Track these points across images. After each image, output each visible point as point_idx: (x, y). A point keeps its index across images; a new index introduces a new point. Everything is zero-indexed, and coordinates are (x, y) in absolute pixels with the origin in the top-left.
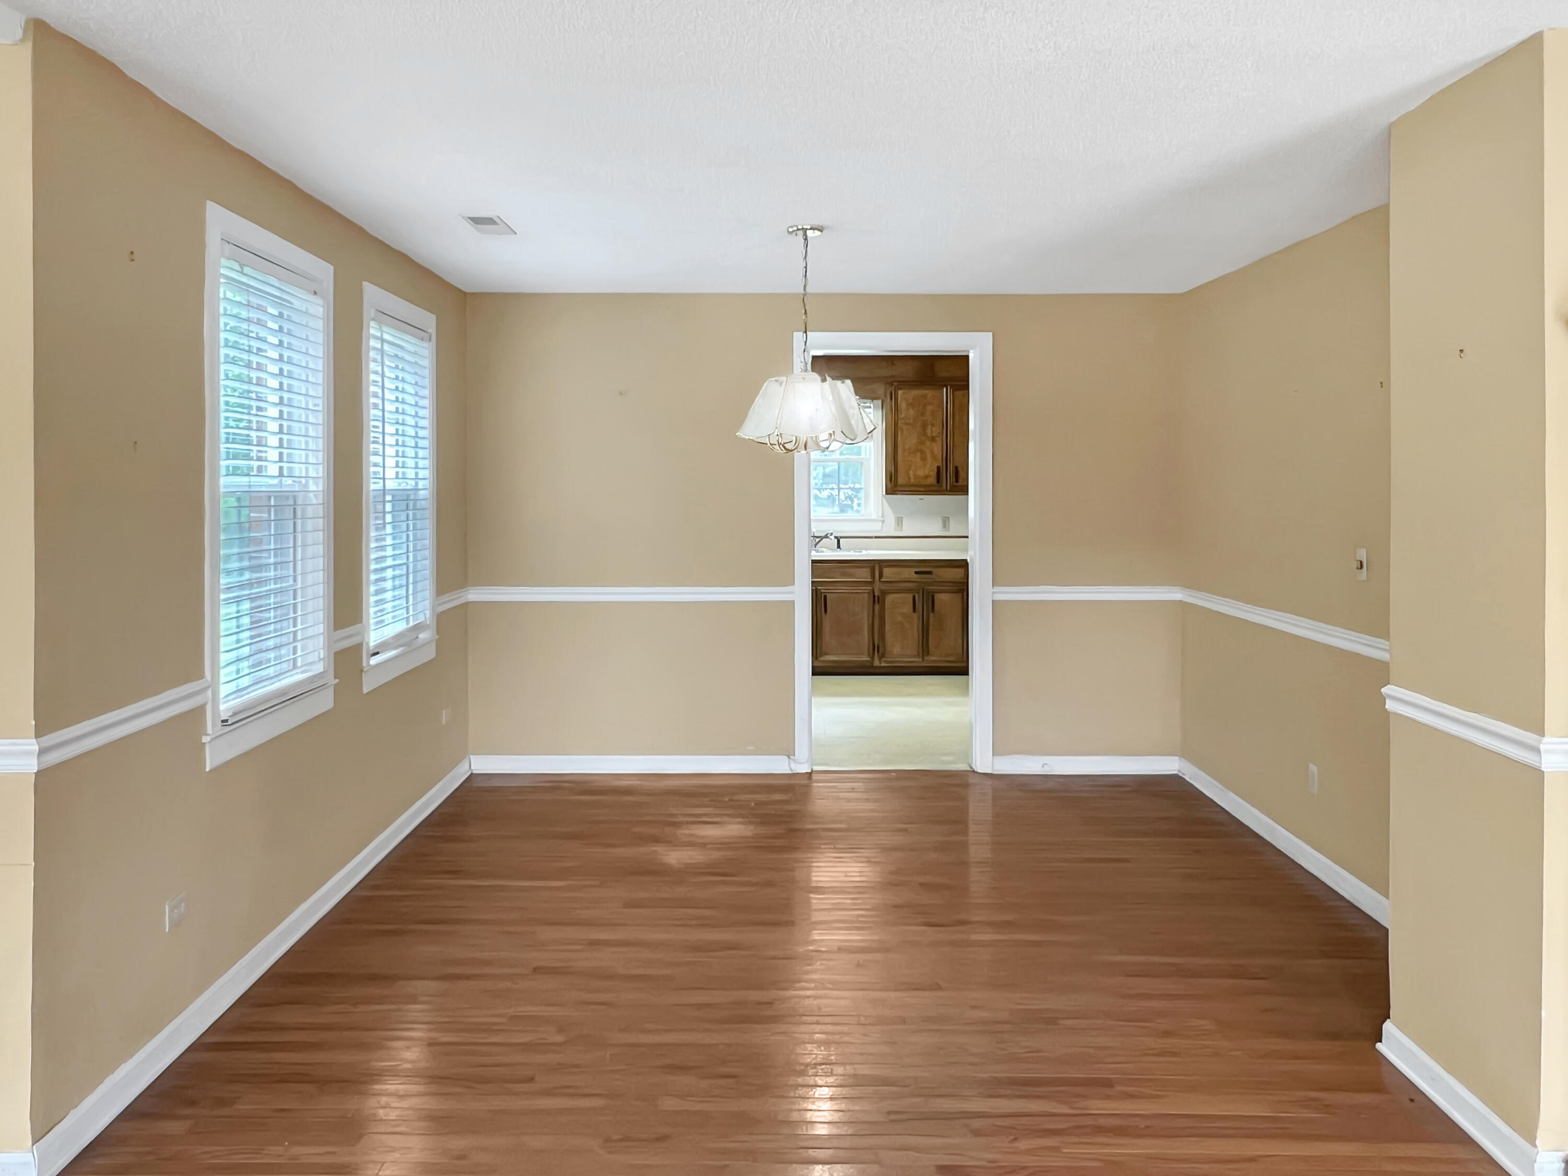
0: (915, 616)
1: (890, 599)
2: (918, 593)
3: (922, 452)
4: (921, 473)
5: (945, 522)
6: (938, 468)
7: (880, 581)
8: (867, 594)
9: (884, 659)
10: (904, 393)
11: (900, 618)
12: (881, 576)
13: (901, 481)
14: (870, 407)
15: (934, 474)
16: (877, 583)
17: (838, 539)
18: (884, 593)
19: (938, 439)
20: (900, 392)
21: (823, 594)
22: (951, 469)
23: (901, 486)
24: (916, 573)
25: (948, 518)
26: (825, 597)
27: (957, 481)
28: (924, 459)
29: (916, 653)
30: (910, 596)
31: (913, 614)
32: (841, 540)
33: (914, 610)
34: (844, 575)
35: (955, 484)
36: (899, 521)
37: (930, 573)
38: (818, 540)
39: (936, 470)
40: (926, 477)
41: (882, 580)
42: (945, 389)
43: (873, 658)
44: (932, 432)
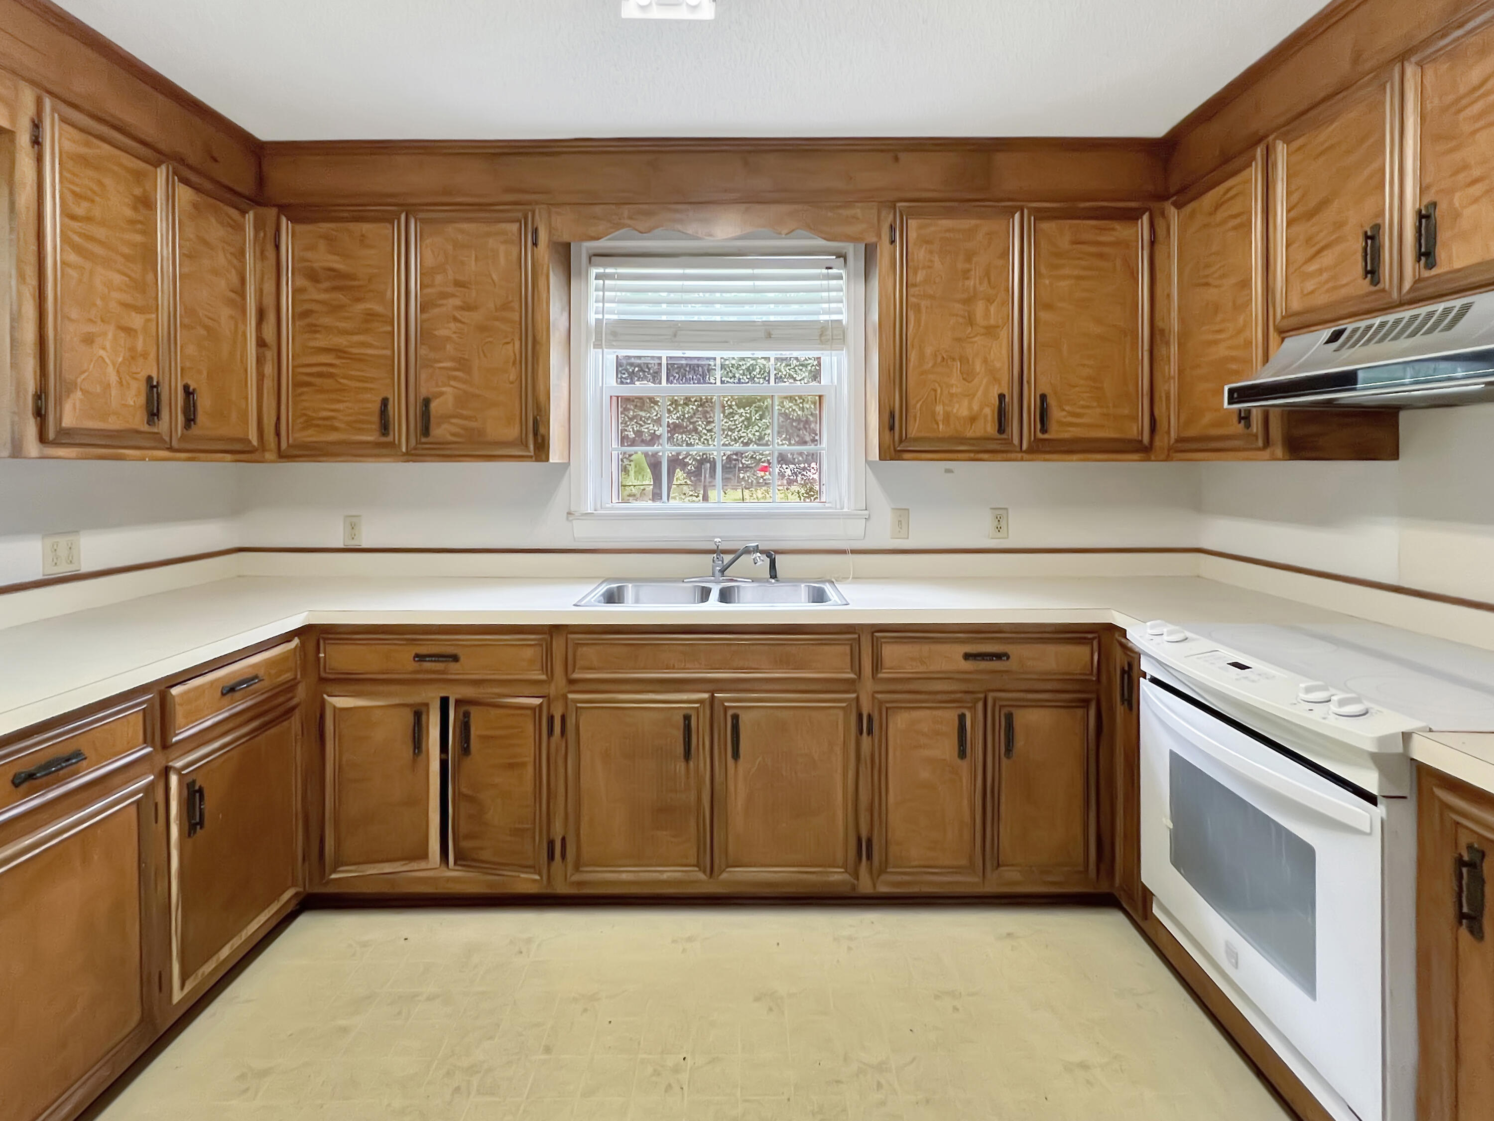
0: (964, 766)
1: (899, 722)
2: (973, 708)
3: (963, 360)
4: (962, 409)
5: (1000, 519)
6: (1001, 397)
7: (873, 676)
8: (841, 714)
9: (884, 877)
10: (920, 227)
11: (925, 774)
12: (877, 665)
13: (914, 429)
14: (840, 277)
15: (990, 413)
16: (868, 686)
17: (771, 556)
18: (887, 710)
19: (1003, 334)
20: (913, 223)
21: (730, 713)
22: (1031, 400)
23: (916, 440)
24: (967, 656)
25: (1006, 509)
26: (736, 718)
27: (1044, 430)
28: (968, 376)
29: (964, 862)
30: (951, 716)
31: (959, 761)
32: (778, 558)
33: (962, 754)
34: (784, 662)
35: (1040, 435)
36: (902, 516)
37: (999, 656)
38: (728, 558)
39: (996, 402)
40: (973, 419)
41: (880, 675)
42: (1017, 216)
43: (856, 875)
44: (987, 315)
